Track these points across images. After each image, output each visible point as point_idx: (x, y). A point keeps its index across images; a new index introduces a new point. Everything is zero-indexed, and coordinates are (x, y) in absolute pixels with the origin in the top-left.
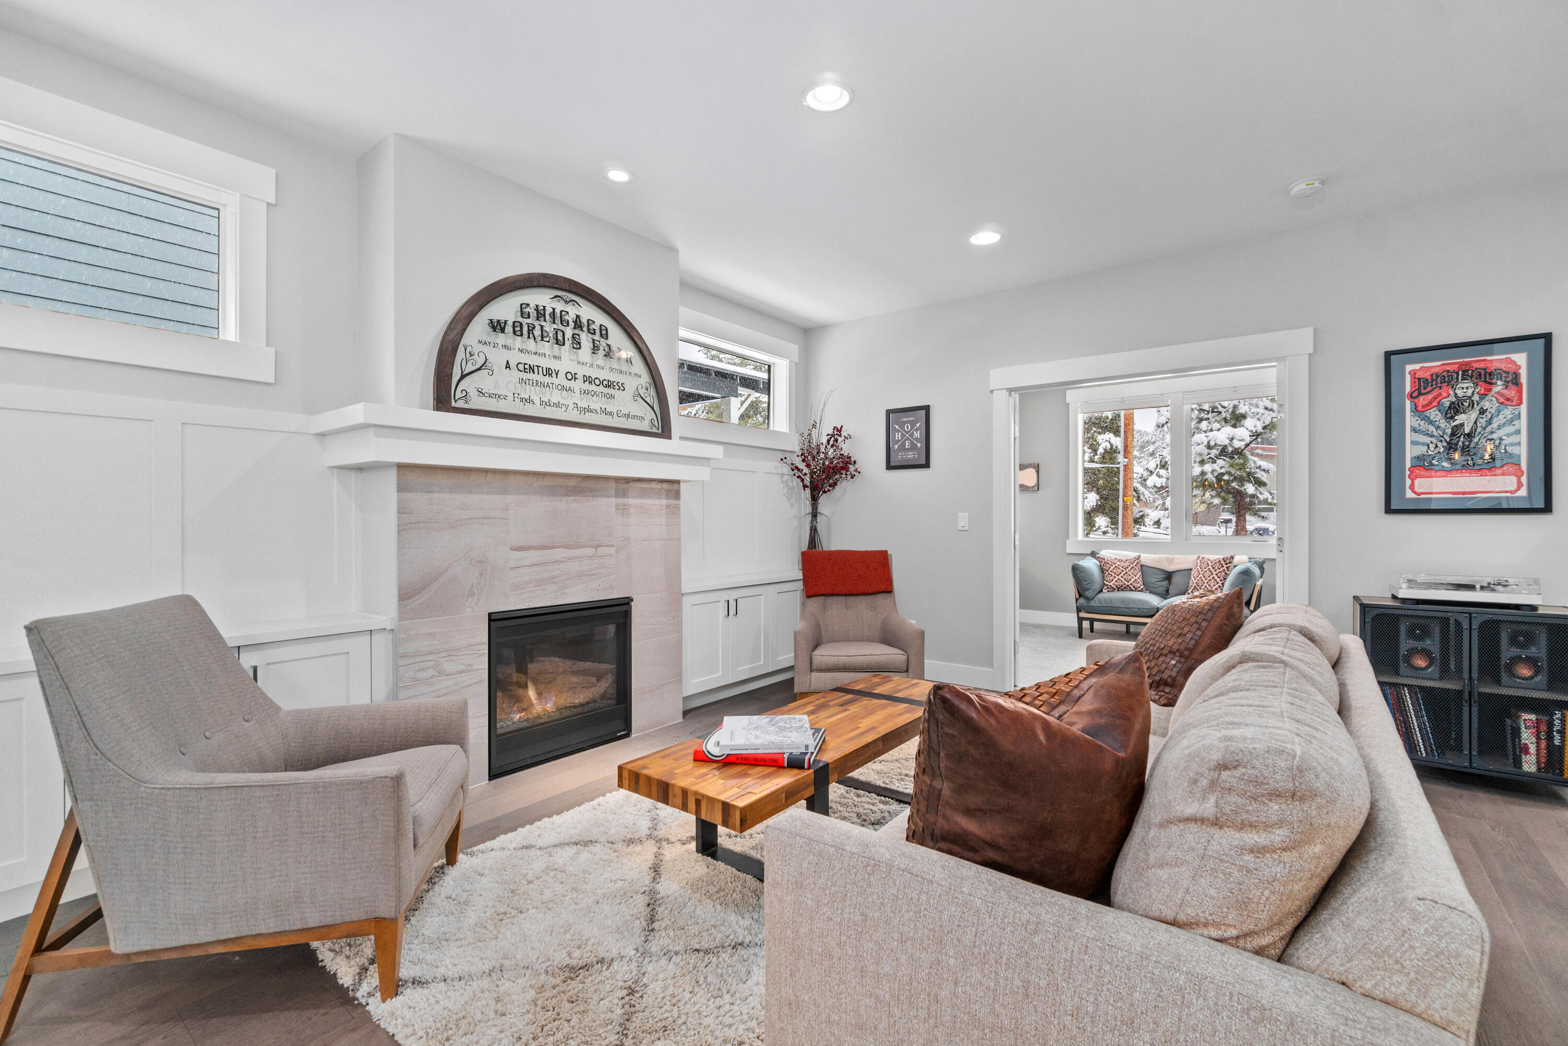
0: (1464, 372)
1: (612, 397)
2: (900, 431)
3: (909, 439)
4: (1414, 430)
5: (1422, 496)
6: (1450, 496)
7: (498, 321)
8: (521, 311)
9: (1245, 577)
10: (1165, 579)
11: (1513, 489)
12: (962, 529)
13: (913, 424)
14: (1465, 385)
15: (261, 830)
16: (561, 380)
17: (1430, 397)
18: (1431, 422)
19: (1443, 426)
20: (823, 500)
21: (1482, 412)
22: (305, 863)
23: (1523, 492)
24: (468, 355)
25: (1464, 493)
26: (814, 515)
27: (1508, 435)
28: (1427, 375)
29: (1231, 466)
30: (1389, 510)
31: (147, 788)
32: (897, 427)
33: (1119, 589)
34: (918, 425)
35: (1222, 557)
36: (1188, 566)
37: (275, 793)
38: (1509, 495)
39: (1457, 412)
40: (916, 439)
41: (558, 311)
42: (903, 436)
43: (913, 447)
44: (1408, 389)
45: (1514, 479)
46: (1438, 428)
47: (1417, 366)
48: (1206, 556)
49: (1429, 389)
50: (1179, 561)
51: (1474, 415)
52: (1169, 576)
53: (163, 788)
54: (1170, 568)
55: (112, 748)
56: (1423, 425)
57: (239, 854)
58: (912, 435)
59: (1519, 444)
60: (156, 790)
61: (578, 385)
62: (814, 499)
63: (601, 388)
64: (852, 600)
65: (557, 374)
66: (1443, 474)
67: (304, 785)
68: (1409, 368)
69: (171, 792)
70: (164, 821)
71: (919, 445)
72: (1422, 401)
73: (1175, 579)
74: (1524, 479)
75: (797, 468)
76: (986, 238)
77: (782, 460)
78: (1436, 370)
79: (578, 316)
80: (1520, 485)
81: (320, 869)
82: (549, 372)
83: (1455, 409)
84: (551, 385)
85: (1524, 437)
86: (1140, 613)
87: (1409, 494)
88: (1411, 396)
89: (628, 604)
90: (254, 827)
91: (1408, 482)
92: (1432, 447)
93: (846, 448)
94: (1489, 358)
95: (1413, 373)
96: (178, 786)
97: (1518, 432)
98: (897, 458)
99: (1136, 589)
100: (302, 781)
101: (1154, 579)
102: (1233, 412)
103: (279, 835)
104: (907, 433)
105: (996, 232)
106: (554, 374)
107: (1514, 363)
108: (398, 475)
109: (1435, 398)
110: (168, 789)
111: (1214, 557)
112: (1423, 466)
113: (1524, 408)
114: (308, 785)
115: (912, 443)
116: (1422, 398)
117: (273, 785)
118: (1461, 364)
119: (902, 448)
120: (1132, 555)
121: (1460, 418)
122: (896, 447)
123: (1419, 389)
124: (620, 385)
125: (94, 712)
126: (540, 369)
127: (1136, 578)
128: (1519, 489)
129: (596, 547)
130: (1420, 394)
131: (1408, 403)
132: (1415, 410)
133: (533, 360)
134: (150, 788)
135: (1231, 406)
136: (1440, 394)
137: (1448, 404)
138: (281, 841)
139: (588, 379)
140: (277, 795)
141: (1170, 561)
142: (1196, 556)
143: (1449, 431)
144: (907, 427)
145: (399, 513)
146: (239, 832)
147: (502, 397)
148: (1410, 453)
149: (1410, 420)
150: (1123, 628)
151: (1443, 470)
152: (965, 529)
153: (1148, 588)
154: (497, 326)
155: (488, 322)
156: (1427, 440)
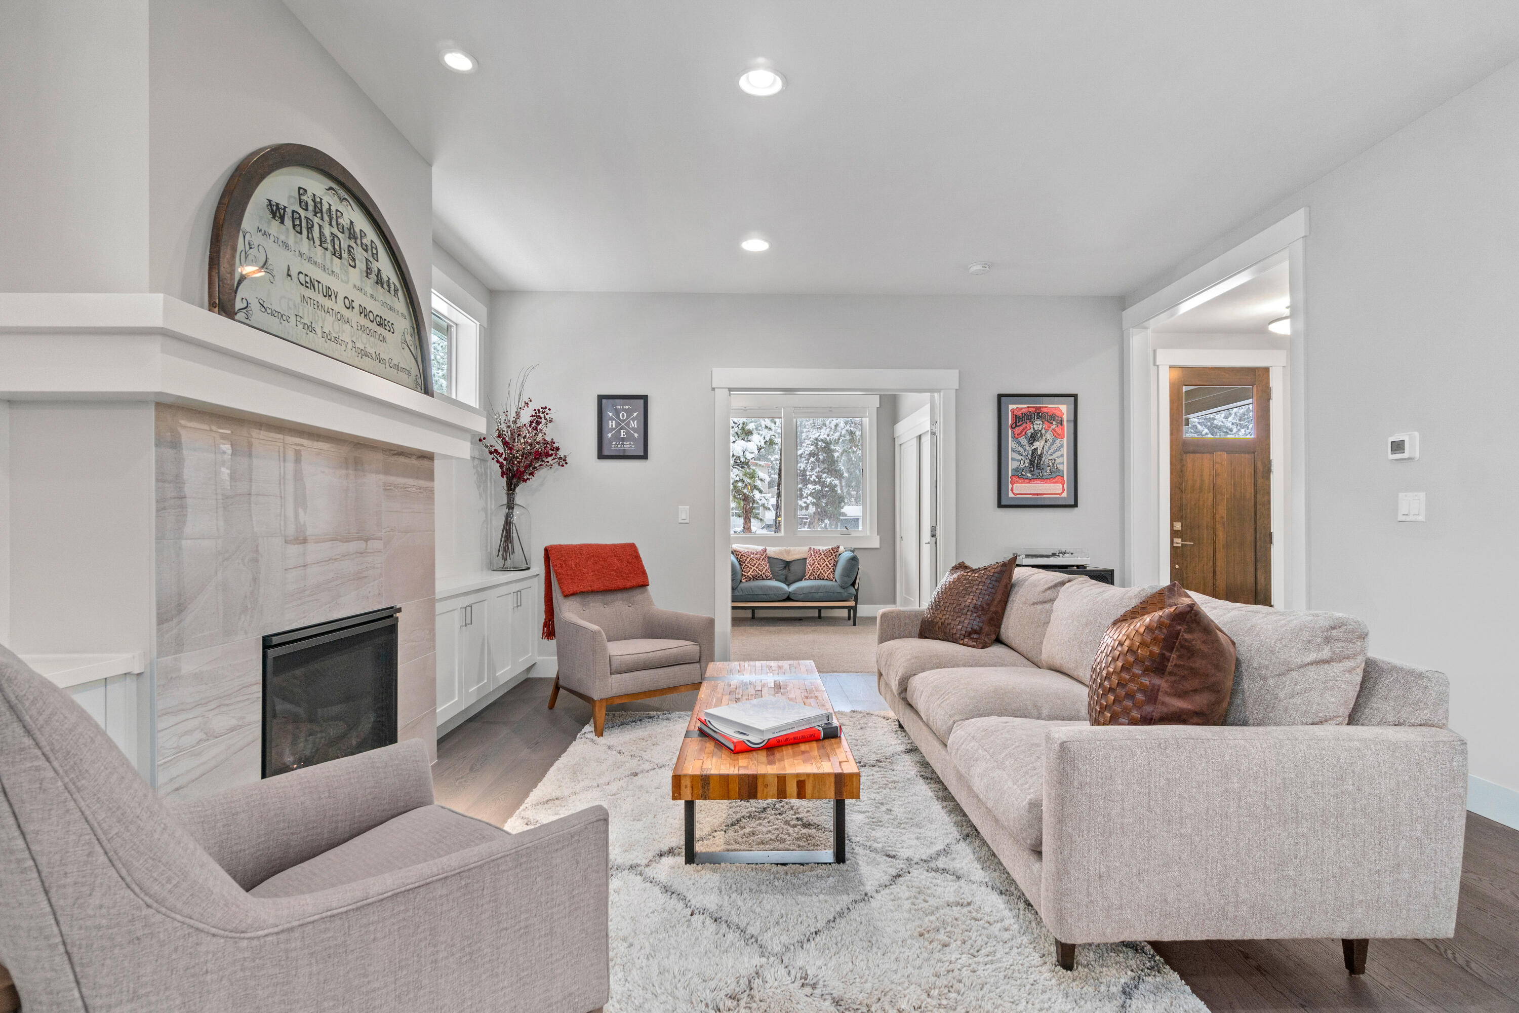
0: (1038, 413)
1: (384, 340)
2: (614, 419)
3: (625, 429)
4: (1013, 451)
5: (1018, 496)
6: (1031, 496)
7: (277, 204)
8: (300, 199)
9: (854, 562)
10: (785, 568)
11: (1060, 492)
12: (683, 521)
13: (629, 413)
14: (1038, 423)
15: (443, 946)
16: (339, 307)
17: (1021, 428)
18: (1022, 446)
19: (1027, 448)
20: (521, 489)
21: (1046, 441)
22: (504, 973)
23: (1064, 495)
24: (247, 247)
25: (1037, 494)
26: (511, 505)
27: (1058, 457)
28: (1019, 413)
29: (745, 475)
30: (1000, 505)
31: (252, 938)
32: (611, 414)
33: (755, 578)
34: (635, 414)
35: (830, 547)
36: (805, 556)
37: (463, 883)
38: (1058, 496)
39: (1034, 440)
40: (633, 429)
41: (333, 209)
42: (618, 424)
43: (630, 437)
44: (1010, 422)
45: (1061, 485)
46: (1025, 450)
47: (1014, 407)
48: (817, 548)
49: (1021, 423)
50: (796, 552)
51: (1042, 442)
52: (787, 564)
53: (283, 931)
54: (788, 558)
55: (176, 886)
56: (1018, 448)
57: (412, 995)
58: (628, 424)
59: (1063, 463)
60: (270, 938)
61: (354, 316)
62: (511, 488)
63: (373, 326)
64: (609, 597)
65: (336, 297)
66: (1028, 481)
67: (503, 860)
68: (1011, 407)
69: (297, 934)
70: (285, 988)
71: (636, 435)
72: (1018, 430)
73: (793, 568)
74: (1065, 486)
75: (496, 451)
76: (755, 245)
77: (480, 440)
78: (1024, 411)
79: (352, 223)
80: (1063, 490)
81: (523, 974)
82: (328, 294)
83: (1033, 438)
84: (331, 311)
85: (1065, 459)
86: (776, 598)
87: (1011, 495)
88: (1012, 428)
89: (391, 616)
90: (435, 946)
91: (1010, 486)
92: (1022, 462)
93: (549, 433)
94: (1050, 406)
95: (1013, 411)
96: (309, 920)
97: (1062, 456)
98: (612, 447)
99: (767, 578)
100: (499, 855)
101: (778, 567)
102: (743, 428)
103: (470, 945)
104: (623, 421)
105: (766, 241)
106: (333, 297)
107: (1060, 411)
108: (157, 418)
109: (1023, 430)
110: (292, 929)
111: (823, 548)
112: (1018, 475)
113: (1065, 440)
114: (508, 858)
115: (628, 433)
116: (1017, 428)
117: (459, 873)
118: (1036, 408)
119: (617, 436)
120: (760, 548)
121: (1036, 444)
122: (610, 435)
123: (1015, 422)
124: (390, 324)
125: (133, 828)
126: (320, 285)
127: (766, 569)
128: (1063, 493)
129: (366, 540)
130: (1016, 426)
131: (1010, 431)
132: (1014, 437)
133: (316, 273)
134: (258, 938)
135: (741, 422)
136: (1026, 427)
137: (1030, 434)
138: (471, 954)
139: (364, 312)
140: (466, 886)
141: (788, 552)
142: (807, 548)
143: (1030, 452)
144: (623, 416)
145: (157, 480)
146: (410, 962)
147: (284, 318)
148: (1012, 465)
149: (1011, 444)
150: (748, 614)
151: (1028, 478)
152: (685, 521)
153: (775, 577)
154: (276, 211)
155: (266, 202)
156: (1020, 457)
